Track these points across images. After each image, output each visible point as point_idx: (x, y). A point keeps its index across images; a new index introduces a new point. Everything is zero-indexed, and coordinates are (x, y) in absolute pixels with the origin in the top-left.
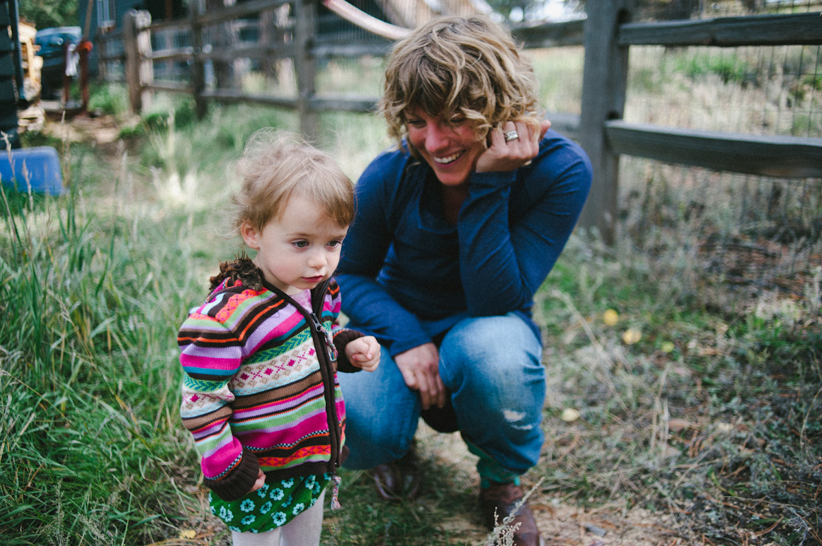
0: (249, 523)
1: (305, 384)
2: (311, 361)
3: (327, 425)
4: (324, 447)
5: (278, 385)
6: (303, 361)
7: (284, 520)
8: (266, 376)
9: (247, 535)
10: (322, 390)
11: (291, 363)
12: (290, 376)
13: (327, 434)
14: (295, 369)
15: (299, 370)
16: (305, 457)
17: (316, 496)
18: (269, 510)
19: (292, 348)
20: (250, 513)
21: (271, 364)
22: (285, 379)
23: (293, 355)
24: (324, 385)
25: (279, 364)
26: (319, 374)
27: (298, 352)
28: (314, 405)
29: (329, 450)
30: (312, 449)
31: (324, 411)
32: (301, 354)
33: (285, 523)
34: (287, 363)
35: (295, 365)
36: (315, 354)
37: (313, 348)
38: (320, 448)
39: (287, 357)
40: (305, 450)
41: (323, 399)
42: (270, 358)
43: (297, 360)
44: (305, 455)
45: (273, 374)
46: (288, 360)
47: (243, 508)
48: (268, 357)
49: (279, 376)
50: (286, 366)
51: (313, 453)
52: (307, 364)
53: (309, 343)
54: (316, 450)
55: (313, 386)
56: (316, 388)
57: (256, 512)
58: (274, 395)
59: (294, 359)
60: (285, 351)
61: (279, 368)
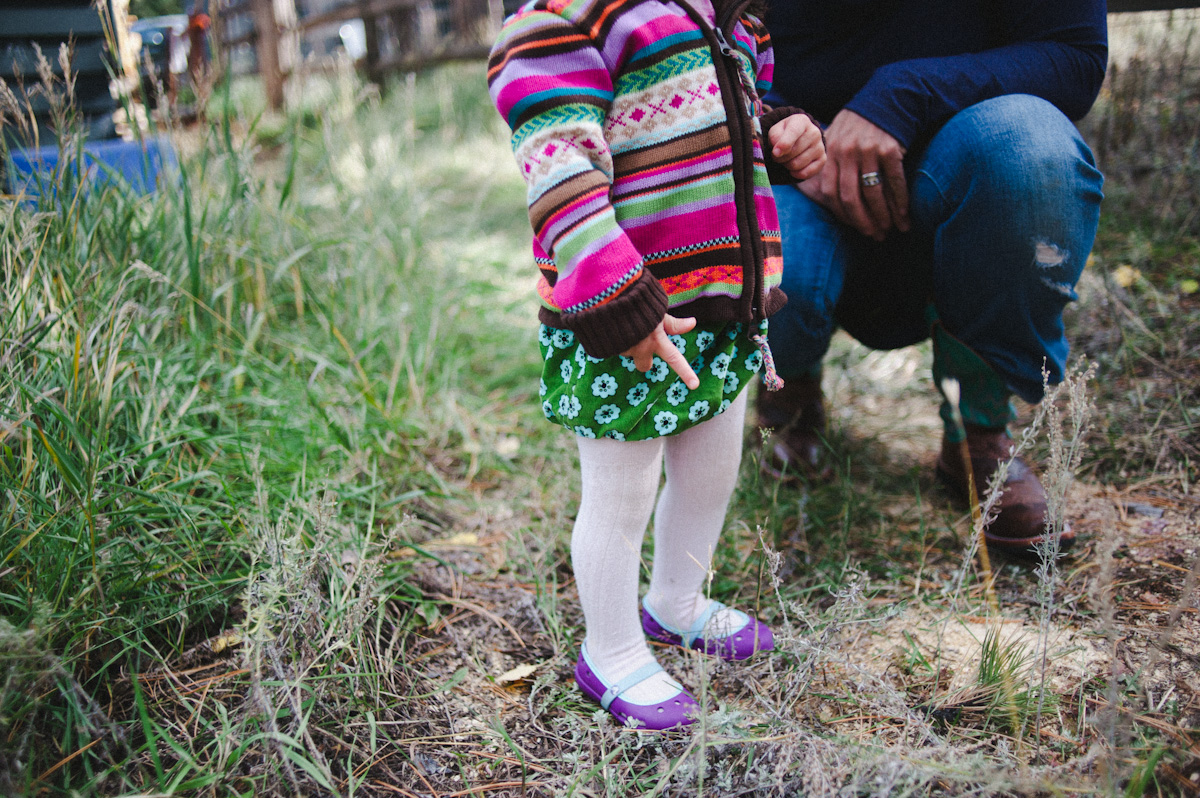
0: (608, 420)
1: (700, 143)
2: (711, 104)
3: (735, 229)
4: (730, 268)
5: (652, 143)
6: (698, 101)
7: (672, 427)
8: (632, 123)
9: (607, 445)
10: (728, 159)
11: (677, 102)
12: (674, 126)
13: (736, 245)
14: (684, 114)
15: (689, 117)
16: (699, 287)
17: (731, 397)
18: (643, 399)
19: (678, 72)
20: (610, 400)
21: (642, 100)
22: (663, 131)
23: (681, 87)
24: (732, 151)
25: (656, 101)
26: (724, 130)
27: (689, 82)
28: (716, 186)
29: (740, 275)
30: (710, 272)
31: (732, 200)
32: (694, 87)
33: (674, 432)
34: (669, 101)
35: (683, 106)
36: (718, 94)
37: (716, 82)
38: (723, 270)
39: (671, 89)
40: (698, 274)
41: (729, 176)
42: (642, 87)
43: (687, 97)
44: (698, 283)
45: (644, 120)
46: (671, 97)
47: (596, 391)
48: (638, 84)
49: (654, 124)
50: (666, 107)
51: (711, 280)
52: (704, 107)
53: (708, 73)
54: (716, 274)
55: (712, 151)
56: (718, 155)
57: (619, 399)
58: (644, 159)
59: (682, 94)
60: (665, 77)
61: (658, 109)
